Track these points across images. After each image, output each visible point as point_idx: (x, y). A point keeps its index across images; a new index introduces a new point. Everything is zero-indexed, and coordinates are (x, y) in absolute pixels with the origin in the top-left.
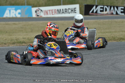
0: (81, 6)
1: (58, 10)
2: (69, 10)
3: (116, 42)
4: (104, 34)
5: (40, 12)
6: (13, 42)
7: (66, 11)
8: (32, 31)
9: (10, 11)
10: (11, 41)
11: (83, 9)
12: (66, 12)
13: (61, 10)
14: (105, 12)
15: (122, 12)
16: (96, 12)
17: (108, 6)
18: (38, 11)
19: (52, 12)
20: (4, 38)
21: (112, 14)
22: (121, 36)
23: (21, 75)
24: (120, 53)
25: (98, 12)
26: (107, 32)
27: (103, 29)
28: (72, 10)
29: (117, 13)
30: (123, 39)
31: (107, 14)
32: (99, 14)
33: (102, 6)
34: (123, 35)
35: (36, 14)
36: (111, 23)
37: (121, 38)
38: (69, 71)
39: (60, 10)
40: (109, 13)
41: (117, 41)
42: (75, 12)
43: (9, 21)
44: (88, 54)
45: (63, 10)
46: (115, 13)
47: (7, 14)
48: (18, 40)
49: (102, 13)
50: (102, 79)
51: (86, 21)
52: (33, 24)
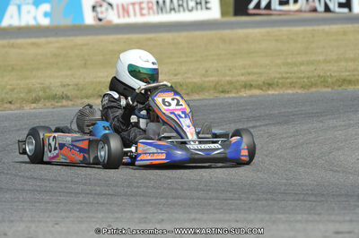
1: (158, 2)
2: (189, 1)
3: (329, 90)
4: (296, 69)
5: (107, 9)
6: (34, 95)
7: (181, 4)
8: (85, 64)
10: (27, 93)
13: (168, 3)
14: (292, 7)
15: (341, 5)
16: (268, 6)
18: (101, 6)
19: (141, 9)
20: (8, 87)
21: (315, 10)
22: (345, 74)
23: (64, 192)
24: (343, 123)
25: (273, 7)
26: (302, 64)
27: (292, 54)
28: (199, 1)
29: (327, 9)
30: (350, 82)
31: (300, 11)
32: (275, 10)
34: (349, 71)
35: (95, 14)
36: (313, 36)
37: (344, 80)
39: (164, 2)
40: (303, 9)
41: (332, 89)
42: (207, 8)
43: (17, 37)
45: (172, 1)
46: (321, 8)
47: (12, 17)
48: (48, 90)
49: (285, 8)
50: (297, 198)
51: (241, 32)
52: (87, 44)
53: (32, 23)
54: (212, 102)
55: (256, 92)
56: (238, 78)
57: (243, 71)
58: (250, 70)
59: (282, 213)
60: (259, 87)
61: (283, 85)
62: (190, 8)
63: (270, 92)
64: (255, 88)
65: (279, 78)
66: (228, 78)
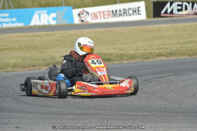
0: (147, 4)
1: (113, 11)
2: (130, 10)
4: (185, 46)
5: (86, 16)
6: (46, 62)
7: (125, 12)
9: (40, 15)
10: (43, 61)
11: (151, 9)
12: (125, 14)
13: (118, 11)
14: (184, 12)
16: (172, 12)
17: (189, 3)
18: (83, 14)
19: (104, 15)
20: (33, 58)
21: (196, 14)
25: (174, 12)
26: (188, 43)
27: (183, 38)
28: (134, 10)
31: (188, 14)
32: (175, 14)
33: (180, 3)
35: (79, 18)
36: (195, 28)
38: (132, 104)
39: (116, 11)
40: (190, 13)
42: (139, 14)
43: (39, 31)
44: (162, 77)
45: (120, 10)
47: (36, 20)
48: (53, 59)
49: (180, 13)
50: (184, 114)
51: (157, 26)
52: (75, 34)
53: (46, 23)
54: (140, 64)
55: (164, 58)
56: (155, 51)
57: (157, 47)
58: (161, 47)
59: (176, 123)
60: (165, 56)
61: (178, 54)
62: (130, 14)
63: (172, 58)
64: (163, 56)
65: (176, 51)
66: (149, 51)
